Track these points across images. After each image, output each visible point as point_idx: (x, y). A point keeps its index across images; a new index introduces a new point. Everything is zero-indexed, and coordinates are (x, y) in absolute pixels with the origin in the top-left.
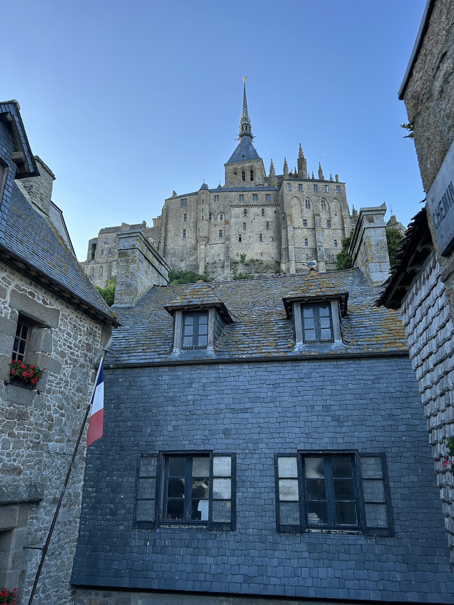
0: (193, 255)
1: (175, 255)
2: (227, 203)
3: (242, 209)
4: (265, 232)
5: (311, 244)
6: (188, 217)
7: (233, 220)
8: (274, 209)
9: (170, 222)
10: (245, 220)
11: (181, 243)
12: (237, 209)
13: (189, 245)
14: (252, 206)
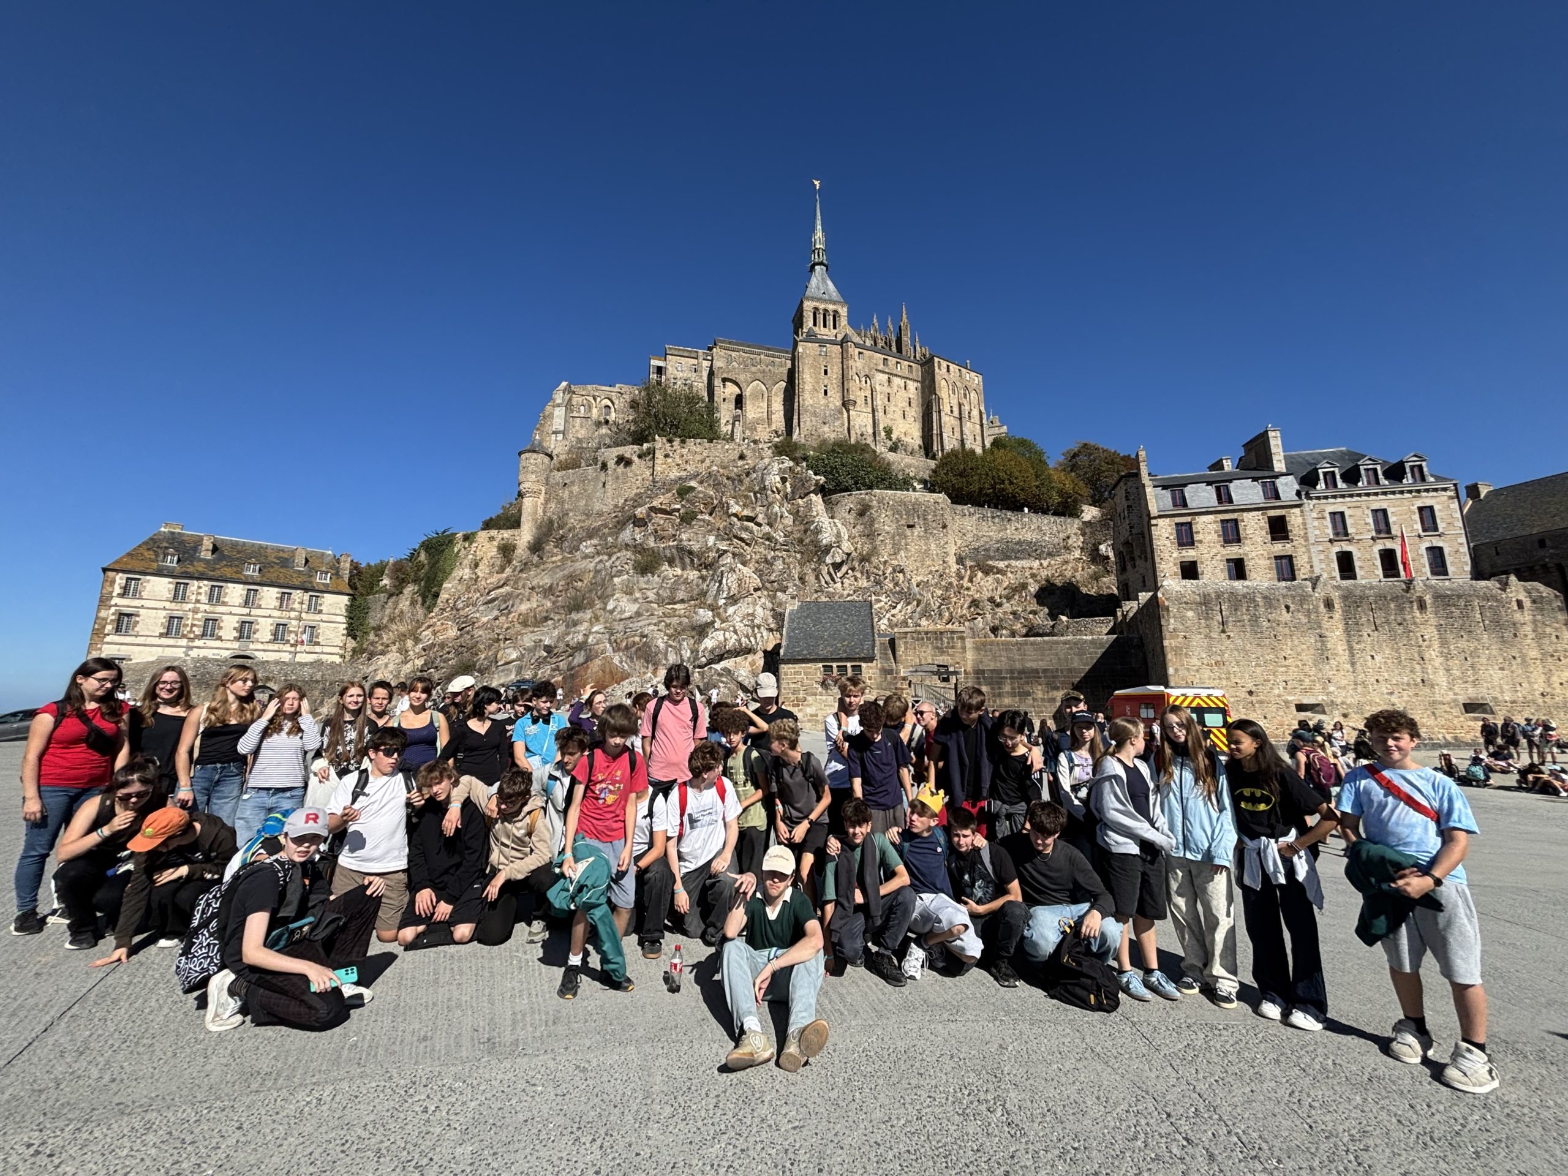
0: (838, 419)
1: (815, 414)
2: (872, 365)
3: (886, 376)
4: (908, 409)
5: (957, 435)
6: (829, 371)
7: (878, 388)
8: (916, 384)
9: (806, 370)
10: (888, 390)
11: (823, 402)
12: (881, 375)
13: (831, 406)
14: (896, 375)
